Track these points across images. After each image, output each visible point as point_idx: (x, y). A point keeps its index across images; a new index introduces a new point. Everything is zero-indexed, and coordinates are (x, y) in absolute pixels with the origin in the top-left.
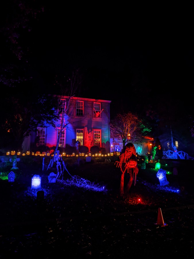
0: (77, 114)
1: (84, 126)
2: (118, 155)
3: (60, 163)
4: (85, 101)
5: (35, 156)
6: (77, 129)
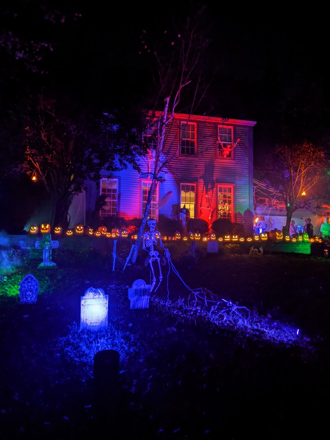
0: (183, 152)
1: (198, 178)
2: (278, 238)
3: (158, 254)
4: (198, 122)
5: (96, 237)
6: (181, 184)
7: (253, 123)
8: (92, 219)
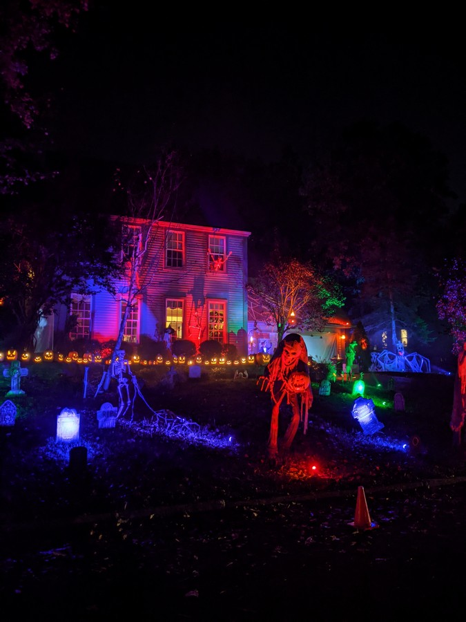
0: (169, 263)
1: (185, 293)
2: (265, 361)
3: (127, 380)
4: (187, 231)
5: (67, 363)
6: (167, 300)
7: (248, 234)
8: (61, 342)
